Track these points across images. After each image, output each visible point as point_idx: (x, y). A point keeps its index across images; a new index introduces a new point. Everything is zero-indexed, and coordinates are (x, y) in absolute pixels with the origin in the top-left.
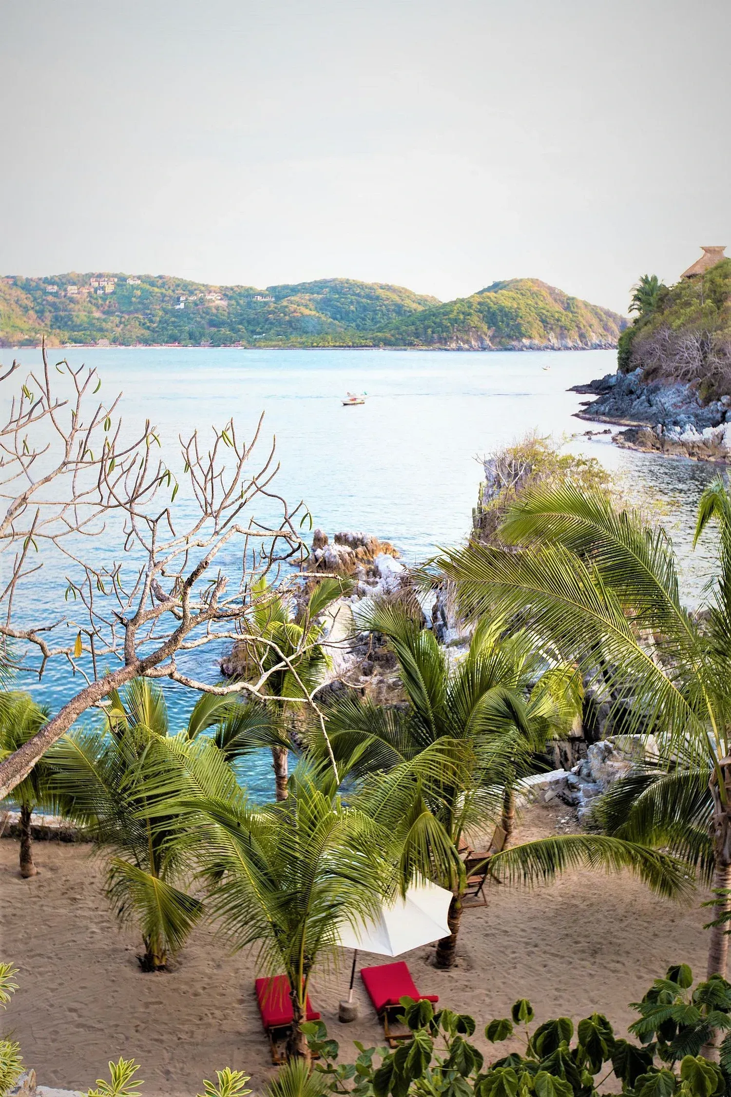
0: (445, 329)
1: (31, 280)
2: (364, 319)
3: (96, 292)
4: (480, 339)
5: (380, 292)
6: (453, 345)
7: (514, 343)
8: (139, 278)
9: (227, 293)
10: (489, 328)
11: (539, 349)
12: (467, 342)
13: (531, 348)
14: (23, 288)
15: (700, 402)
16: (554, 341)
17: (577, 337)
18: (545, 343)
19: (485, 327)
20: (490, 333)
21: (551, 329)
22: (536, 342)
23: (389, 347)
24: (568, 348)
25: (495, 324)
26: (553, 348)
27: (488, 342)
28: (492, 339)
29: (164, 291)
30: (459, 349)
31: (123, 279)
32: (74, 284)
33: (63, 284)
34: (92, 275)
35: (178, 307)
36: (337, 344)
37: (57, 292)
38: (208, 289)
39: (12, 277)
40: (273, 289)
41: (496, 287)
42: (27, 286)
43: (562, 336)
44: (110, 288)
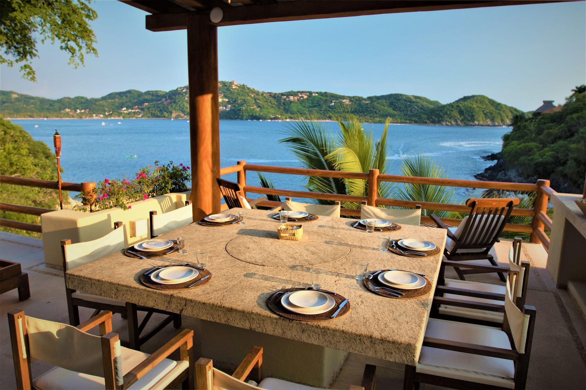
0: (441, 117)
1: (276, 94)
2: (407, 111)
3: (300, 99)
4: (456, 121)
5: (414, 100)
6: (444, 123)
7: (471, 123)
8: (317, 93)
9: (351, 99)
10: (460, 116)
11: (482, 125)
12: (451, 122)
13: (478, 125)
14: (273, 97)
15: (526, 176)
16: (489, 122)
17: (500, 121)
18: (485, 123)
19: (459, 116)
20: (461, 119)
21: (488, 117)
22: (481, 123)
23: (416, 124)
24: (495, 126)
25: (463, 115)
26: (488, 126)
27: (459, 122)
28: (462, 121)
29: (326, 98)
30: (447, 125)
31: (311, 93)
32: (292, 96)
33: (288, 95)
34: (299, 92)
35: (331, 105)
36: (395, 122)
37: (285, 99)
38: (343, 97)
39: (270, 93)
40: (369, 98)
41: (465, 99)
42: (275, 96)
43: (493, 120)
44: (305, 97)
